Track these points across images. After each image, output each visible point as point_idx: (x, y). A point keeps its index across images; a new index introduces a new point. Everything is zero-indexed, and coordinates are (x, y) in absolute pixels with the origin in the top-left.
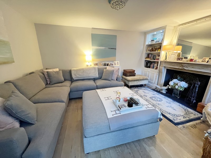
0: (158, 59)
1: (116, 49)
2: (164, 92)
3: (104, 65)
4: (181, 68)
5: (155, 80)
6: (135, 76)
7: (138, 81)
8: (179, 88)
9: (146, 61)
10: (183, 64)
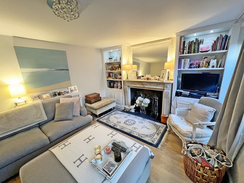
0: (121, 78)
1: (68, 70)
2: (133, 111)
3: (53, 95)
4: (142, 86)
5: (122, 100)
6: (101, 100)
7: (106, 107)
8: (145, 105)
9: (108, 80)
10: (143, 83)
